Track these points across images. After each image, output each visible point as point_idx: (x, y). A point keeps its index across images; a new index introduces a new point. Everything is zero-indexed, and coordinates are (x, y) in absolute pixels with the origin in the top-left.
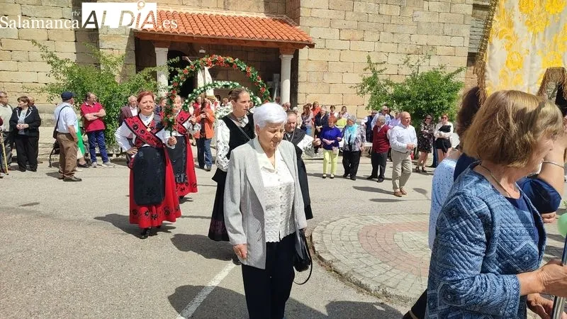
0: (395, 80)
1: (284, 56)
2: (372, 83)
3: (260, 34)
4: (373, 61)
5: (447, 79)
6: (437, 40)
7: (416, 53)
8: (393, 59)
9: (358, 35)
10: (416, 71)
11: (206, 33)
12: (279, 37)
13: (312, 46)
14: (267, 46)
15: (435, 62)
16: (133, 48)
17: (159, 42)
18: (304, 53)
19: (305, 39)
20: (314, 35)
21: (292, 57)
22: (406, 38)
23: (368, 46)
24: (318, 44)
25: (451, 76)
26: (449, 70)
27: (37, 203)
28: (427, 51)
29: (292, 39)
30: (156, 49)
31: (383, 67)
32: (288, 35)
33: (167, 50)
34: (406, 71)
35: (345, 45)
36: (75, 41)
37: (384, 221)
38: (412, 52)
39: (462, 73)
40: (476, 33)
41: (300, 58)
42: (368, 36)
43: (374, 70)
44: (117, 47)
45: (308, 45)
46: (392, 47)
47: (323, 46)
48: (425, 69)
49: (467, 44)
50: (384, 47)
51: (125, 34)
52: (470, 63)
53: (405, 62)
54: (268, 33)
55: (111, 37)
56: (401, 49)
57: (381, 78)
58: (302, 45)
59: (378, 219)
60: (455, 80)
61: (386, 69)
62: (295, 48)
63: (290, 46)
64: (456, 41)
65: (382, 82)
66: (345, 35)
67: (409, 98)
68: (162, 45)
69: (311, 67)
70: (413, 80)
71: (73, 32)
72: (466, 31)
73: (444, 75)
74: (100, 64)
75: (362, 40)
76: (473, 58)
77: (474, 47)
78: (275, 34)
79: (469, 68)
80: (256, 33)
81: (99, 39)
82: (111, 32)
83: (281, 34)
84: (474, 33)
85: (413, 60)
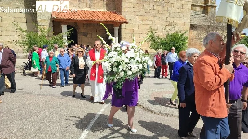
0: (161, 36)
1: (115, 27)
2: (152, 37)
3: (106, 18)
4: (152, 28)
5: (182, 36)
6: (178, 20)
7: (169, 25)
8: (160, 28)
9: (146, 18)
10: (169, 33)
11: (83, 18)
12: (113, 20)
13: (127, 23)
14: (108, 23)
15: (177, 29)
16: (52, 25)
17: (63, 22)
18: (123, 26)
19: (124, 20)
20: (127, 18)
21: (119, 27)
22: (165, 19)
23: (150, 22)
24: (130, 22)
25: (183, 34)
26: (182, 32)
27: (23, 89)
28: (174, 24)
29: (119, 20)
30: (62, 25)
31: (156, 31)
32: (117, 19)
33: (67, 25)
34: (166, 33)
35: (140, 22)
36: (26, 22)
37: (159, 91)
38: (168, 24)
39: (188, 33)
40: (193, 16)
41: (122, 28)
42: (150, 18)
43: (152, 33)
44: (45, 25)
45: (125, 23)
46: (159, 23)
47: (131, 23)
48: (173, 32)
49: (189, 21)
50: (157, 23)
51: (49, 19)
52: (191, 29)
53: (165, 29)
54: (109, 18)
55: (42, 20)
56: (163, 23)
57: (156, 36)
58: (123, 23)
59: (157, 90)
60: (184, 36)
62: (120, 24)
63: (118, 23)
64: (185, 20)
65: (156, 37)
66: (140, 18)
67: (167, 44)
68: (64, 23)
69: (127, 31)
70: (168, 36)
71: (25, 18)
72: (189, 16)
73: (180, 34)
74: (38, 32)
75: (147, 20)
76: (192, 27)
77: (192, 22)
78: (112, 18)
79: (190, 31)
80: (104, 18)
81: (37, 21)
82: (43, 18)
83: (114, 18)
84: (192, 16)
85: (168, 28)
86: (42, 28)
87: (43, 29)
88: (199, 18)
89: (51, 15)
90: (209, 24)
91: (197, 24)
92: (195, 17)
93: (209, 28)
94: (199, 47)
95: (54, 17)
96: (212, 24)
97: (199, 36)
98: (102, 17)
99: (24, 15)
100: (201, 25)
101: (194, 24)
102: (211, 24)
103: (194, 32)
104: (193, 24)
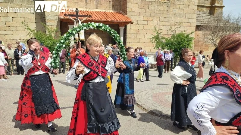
0: (166, 37)
1: (121, 27)
2: (157, 38)
3: (111, 19)
4: (157, 29)
5: (188, 36)
6: (183, 20)
7: (175, 25)
8: (165, 28)
9: (151, 19)
10: (174, 33)
12: (118, 20)
13: (132, 23)
14: (114, 23)
15: (182, 29)
16: (59, 25)
17: (70, 22)
18: (129, 26)
19: (129, 21)
20: (133, 19)
21: (124, 28)
22: (170, 19)
23: (154, 23)
24: (135, 22)
26: (188, 33)
28: (179, 24)
29: (124, 20)
30: (69, 25)
31: (161, 31)
32: (122, 19)
34: (171, 33)
35: (146, 23)
36: (36, 22)
37: (161, 91)
38: (173, 25)
41: (127, 28)
42: (155, 19)
43: (157, 33)
44: (53, 25)
45: (130, 23)
46: (165, 23)
48: (178, 32)
49: (195, 22)
50: (162, 23)
51: (56, 20)
52: (197, 29)
53: (170, 30)
54: (114, 18)
55: (50, 21)
56: (168, 24)
57: (160, 36)
58: (128, 23)
59: (159, 91)
60: (191, 36)
61: (162, 32)
62: (125, 24)
63: (123, 23)
64: (190, 21)
65: (161, 38)
66: (145, 19)
67: (172, 44)
68: (71, 24)
69: (132, 31)
70: (173, 36)
71: (35, 19)
72: (195, 16)
73: (186, 34)
74: (46, 31)
75: (153, 20)
76: (198, 27)
77: (198, 22)
78: (117, 19)
79: (196, 31)
80: (109, 18)
81: (45, 21)
82: (51, 18)
83: (120, 19)
84: (198, 17)
85: (173, 28)
86: (50, 27)
87: (50, 29)
88: (206, 18)
89: (59, 16)
90: (216, 25)
91: (203, 24)
92: (201, 17)
93: (215, 29)
94: (205, 47)
95: (62, 17)
96: (219, 25)
97: (205, 37)
98: (108, 17)
99: (34, 16)
100: (206, 26)
101: (200, 25)
102: (217, 24)
103: (200, 33)
104: (198, 24)
